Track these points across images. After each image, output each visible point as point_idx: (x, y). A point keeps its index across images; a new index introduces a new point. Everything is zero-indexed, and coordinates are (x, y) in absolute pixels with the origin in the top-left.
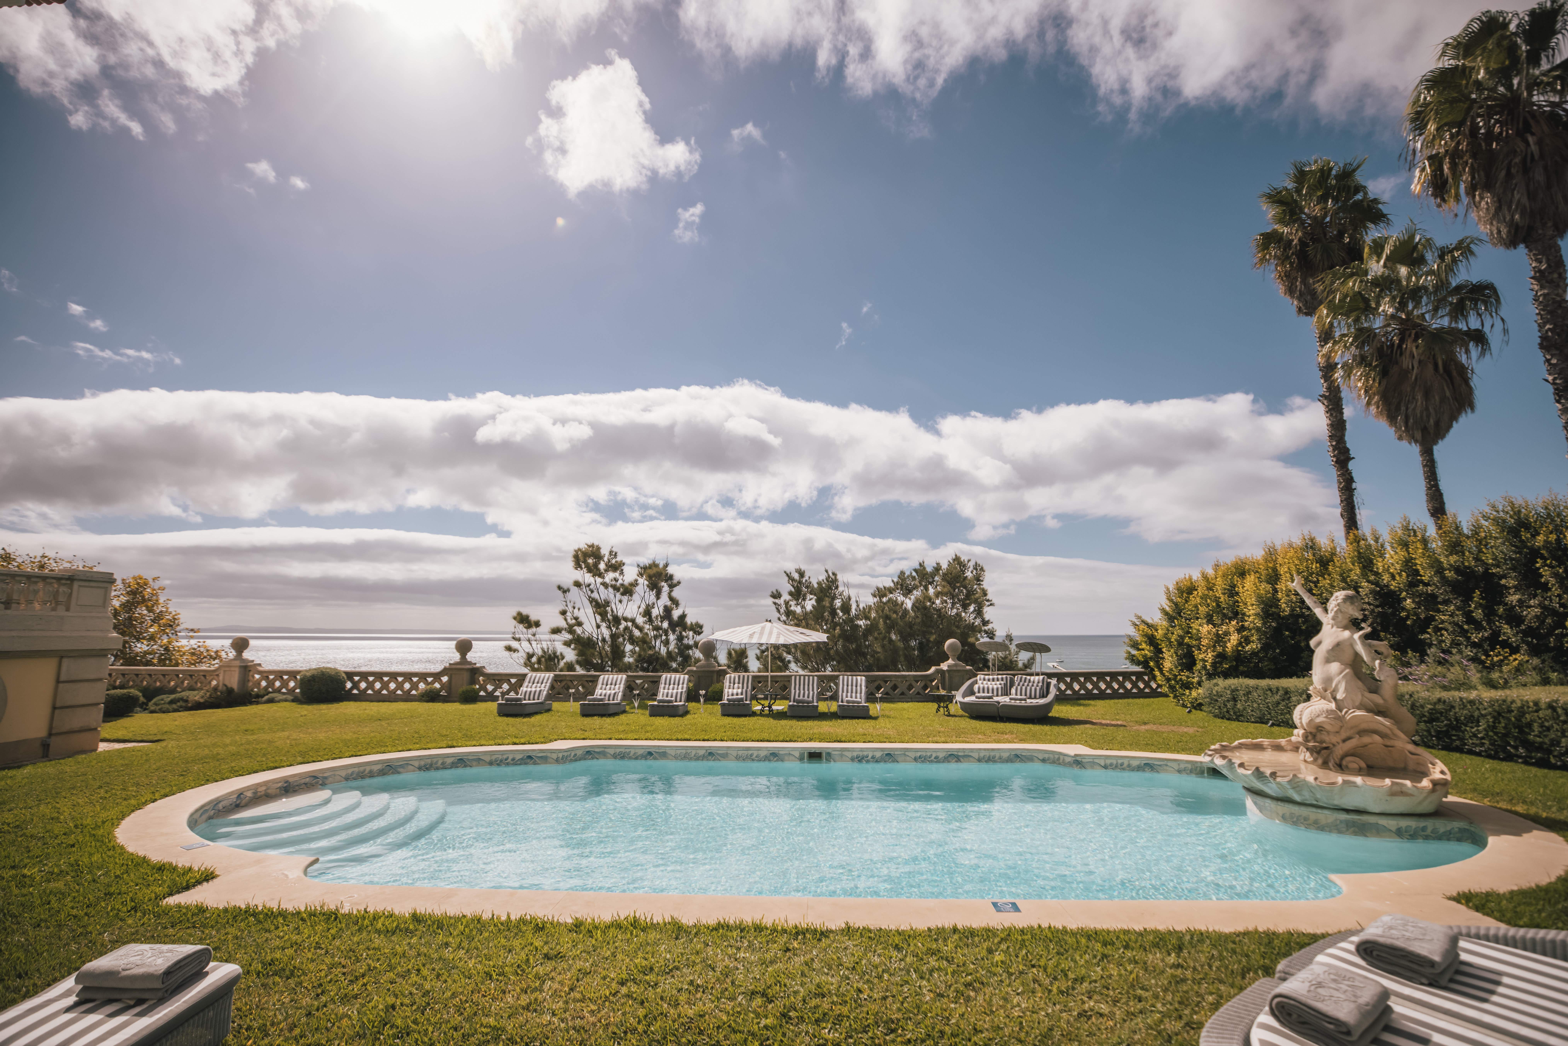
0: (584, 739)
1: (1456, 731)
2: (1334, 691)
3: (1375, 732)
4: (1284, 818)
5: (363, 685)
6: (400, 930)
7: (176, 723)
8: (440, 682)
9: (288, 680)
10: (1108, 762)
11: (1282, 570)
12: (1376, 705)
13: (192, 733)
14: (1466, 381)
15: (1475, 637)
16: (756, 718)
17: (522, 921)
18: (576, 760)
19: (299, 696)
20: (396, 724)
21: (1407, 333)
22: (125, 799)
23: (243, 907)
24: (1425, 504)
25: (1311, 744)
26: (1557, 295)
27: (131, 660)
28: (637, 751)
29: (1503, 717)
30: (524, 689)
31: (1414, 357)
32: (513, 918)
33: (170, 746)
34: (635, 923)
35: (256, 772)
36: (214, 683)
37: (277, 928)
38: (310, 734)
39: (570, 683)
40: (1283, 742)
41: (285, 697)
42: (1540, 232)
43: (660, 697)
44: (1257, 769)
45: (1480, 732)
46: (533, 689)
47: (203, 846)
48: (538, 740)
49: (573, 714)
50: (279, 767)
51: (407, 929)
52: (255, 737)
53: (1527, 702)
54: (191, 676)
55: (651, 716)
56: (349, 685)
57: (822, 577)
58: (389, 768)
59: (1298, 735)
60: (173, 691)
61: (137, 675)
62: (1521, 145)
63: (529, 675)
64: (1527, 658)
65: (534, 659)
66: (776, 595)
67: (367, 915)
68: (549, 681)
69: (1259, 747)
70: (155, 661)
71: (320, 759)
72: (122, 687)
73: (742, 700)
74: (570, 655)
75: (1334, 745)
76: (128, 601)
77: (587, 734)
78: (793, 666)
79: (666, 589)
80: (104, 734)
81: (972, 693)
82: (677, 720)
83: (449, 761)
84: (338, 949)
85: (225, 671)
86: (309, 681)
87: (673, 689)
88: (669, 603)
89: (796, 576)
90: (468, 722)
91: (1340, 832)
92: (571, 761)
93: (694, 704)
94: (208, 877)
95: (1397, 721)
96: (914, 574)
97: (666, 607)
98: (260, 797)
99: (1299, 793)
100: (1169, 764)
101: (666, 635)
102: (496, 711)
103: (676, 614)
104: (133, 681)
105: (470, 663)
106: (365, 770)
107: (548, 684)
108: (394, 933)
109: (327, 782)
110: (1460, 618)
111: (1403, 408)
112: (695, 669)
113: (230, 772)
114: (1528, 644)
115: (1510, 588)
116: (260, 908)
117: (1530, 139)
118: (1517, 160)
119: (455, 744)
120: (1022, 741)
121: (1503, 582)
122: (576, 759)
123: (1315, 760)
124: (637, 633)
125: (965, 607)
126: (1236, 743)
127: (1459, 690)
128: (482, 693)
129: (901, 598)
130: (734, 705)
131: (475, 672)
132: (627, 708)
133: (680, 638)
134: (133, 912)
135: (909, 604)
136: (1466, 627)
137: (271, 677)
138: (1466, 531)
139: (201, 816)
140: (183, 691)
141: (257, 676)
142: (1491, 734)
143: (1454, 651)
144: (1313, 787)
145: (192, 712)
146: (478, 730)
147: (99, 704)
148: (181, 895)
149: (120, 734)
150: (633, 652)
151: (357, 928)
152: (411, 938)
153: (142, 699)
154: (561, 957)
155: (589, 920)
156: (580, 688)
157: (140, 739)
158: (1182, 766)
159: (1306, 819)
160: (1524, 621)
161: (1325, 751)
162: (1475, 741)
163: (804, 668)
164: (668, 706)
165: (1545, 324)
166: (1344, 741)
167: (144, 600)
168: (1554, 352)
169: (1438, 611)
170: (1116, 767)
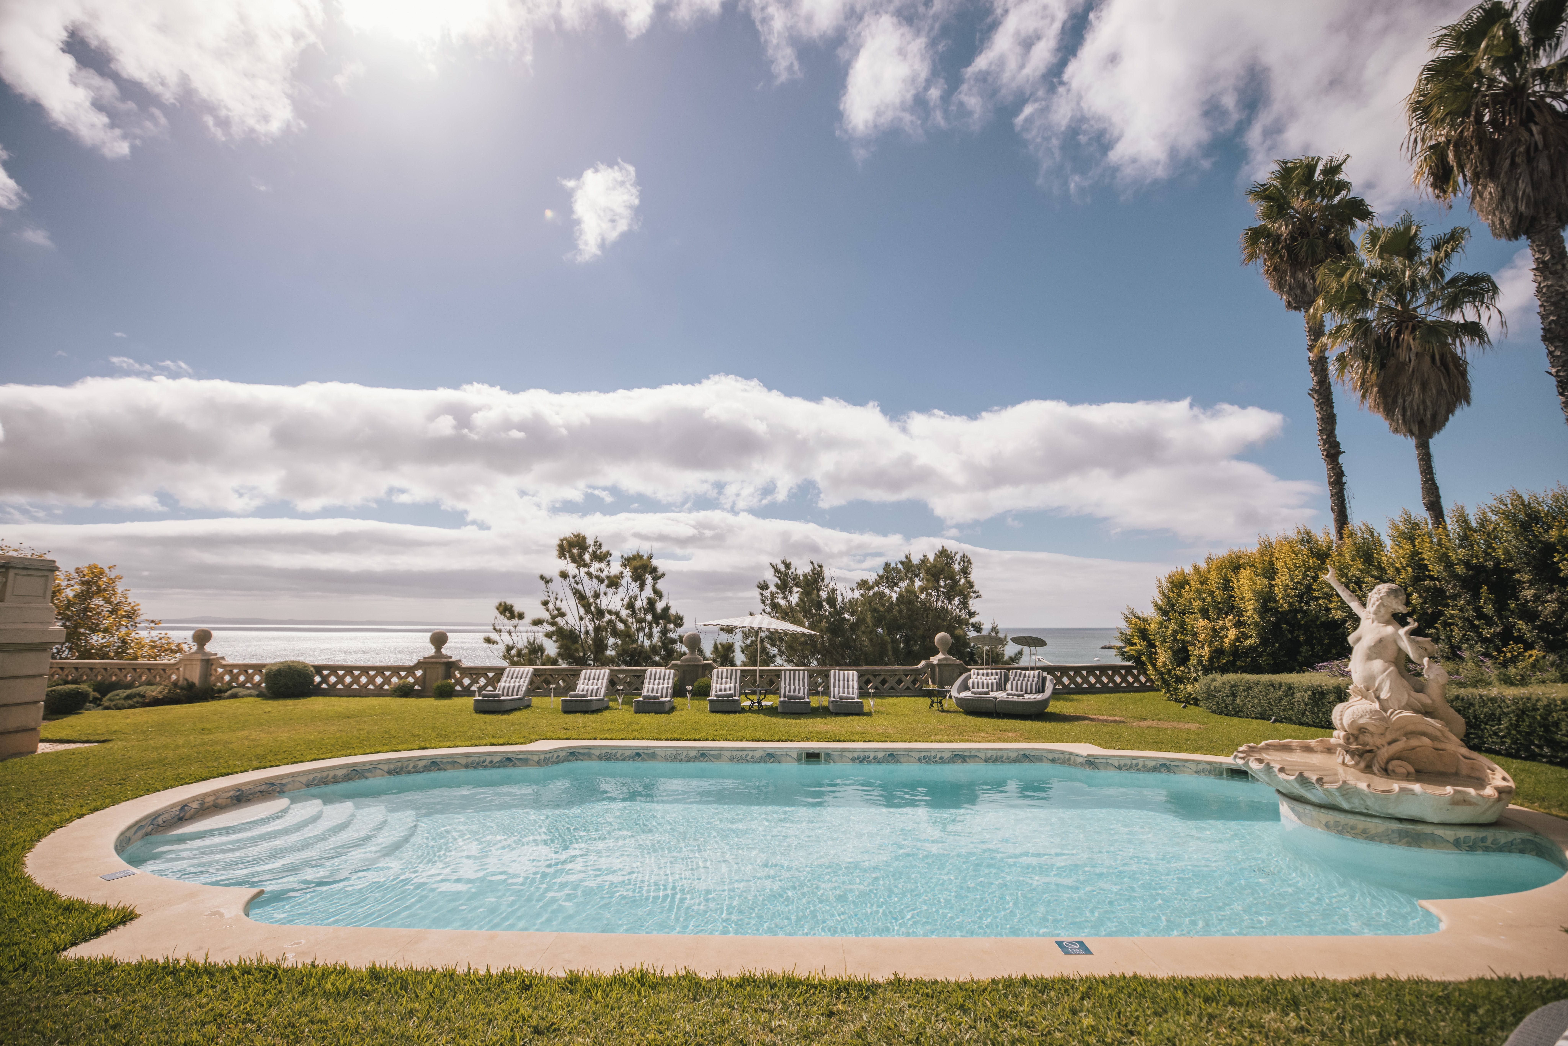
0: (567, 739)
1: (1475, 729)
2: (1377, 690)
3: (1424, 734)
4: (1327, 826)
5: (333, 679)
6: (355, 993)
7: (128, 721)
8: (414, 676)
9: (253, 674)
10: (1122, 762)
11: (1279, 564)
12: (1424, 705)
13: (144, 732)
14: (1463, 374)
15: (1487, 633)
16: (746, 715)
17: (506, 977)
19: (264, 690)
20: (365, 722)
21: (1404, 325)
22: (47, 815)
23: (161, 961)
24: (1421, 498)
25: (1353, 747)
26: (1561, 286)
27: (86, 654)
28: (624, 752)
29: (1527, 715)
30: (502, 684)
31: (1411, 349)
32: (493, 972)
33: (115, 748)
34: (643, 979)
35: (205, 779)
36: (174, 677)
37: (200, 991)
38: (271, 733)
39: (550, 678)
40: (1313, 742)
41: (249, 691)
42: (1543, 222)
43: (645, 693)
44: (1301, 774)
45: (1501, 731)
46: (512, 685)
47: (129, 874)
48: (518, 740)
49: (554, 711)
50: (232, 774)
51: (363, 990)
52: (212, 737)
53: (1554, 700)
54: (149, 670)
55: (636, 712)
56: (317, 679)
57: (808, 569)
58: (355, 773)
59: (1337, 737)
60: (130, 686)
61: (91, 669)
62: (1525, 135)
63: (507, 670)
64: (1542, 654)
65: (513, 652)
66: (763, 587)
67: (314, 971)
68: (529, 676)
69: (1286, 748)
70: (112, 654)
71: (278, 763)
72: (74, 682)
73: (731, 696)
74: (551, 648)
75: (1378, 748)
76: (82, 592)
77: (570, 733)
78: (779, 660)
79: (649, 580)
80: (44, 734)
81: (967, 688)
82: (663, 718)
83: (421, 764)
84: (274, 1022)
85: (185, 665)
86: (275, 675)
87: (659, 684)
88: (652, 595)
89: (782, 568)
90: (442, 720)
91: (1391, 842)
92: (554, 763)
93: (679, 699)
94: (126, 917)
95: (1447, 723)
96: (900, 566)
97: (649, 599)
98: (208, 808)
99: (1348, 800)
100: (1186, 764)
101: (650, 628)
102: (472, 707)
103: (660, 606)
104: (87, 675)
105: (445, 657)
106: (328, 776)
107: (527, 679)
108: (346, 996)
109: (285, 789)
110: (1470, 613)
111: (1400, 401)
112: (679, 663)
113: (175, 780)
114: (1543, 639)
115: (1524, 582)
116: (182, 963)
117: (1534, 129)
118: (1522, 149)
119: (428, 745)
120: (1028, 739)
121: (1517, 576)
122: (559, 761)
123: (1357, 764)
124: (621, 626)
125: (950, 600)
126: (1263, 743)
127: (1476, 686)
128: (458, 688)
129: (887, 591)
130: (723, 701)
131: (451, 666)
132: (611, 704)
133: (664, 632)
134: (21, 972)
135: (894, 596)
136: (1476, 622)
137: (235, 671)
138: (1474, 524)
139: (135, 833)
140: (140, 685)
141: (220, 670)
142: (1513, 732)
143: (1464, 646)
144: (1365, 795)
145: (147, 709)
146: (453, 729)
147: (38, 702)
148: (87, 943)
149: (63, 735)
150: (615, 644)
151: (301, 989)
152: (367, 1004)
153: (93, 694)
154: (555, 1030)
155: (586, 974)
156: (561, 682)
157: (85, 739)
158: (1201, 767)
159: (1353, 828)
160: (1540, 616)
161: (1368, 754)
162: (1495, 739)
163: (789, 661)
164: (654, 702)
165: (1548, 315)
166: (1390, 743)
167: (100, 591)
168: (1557, 344)
169: (1447, 605)
170: (1131, 767)
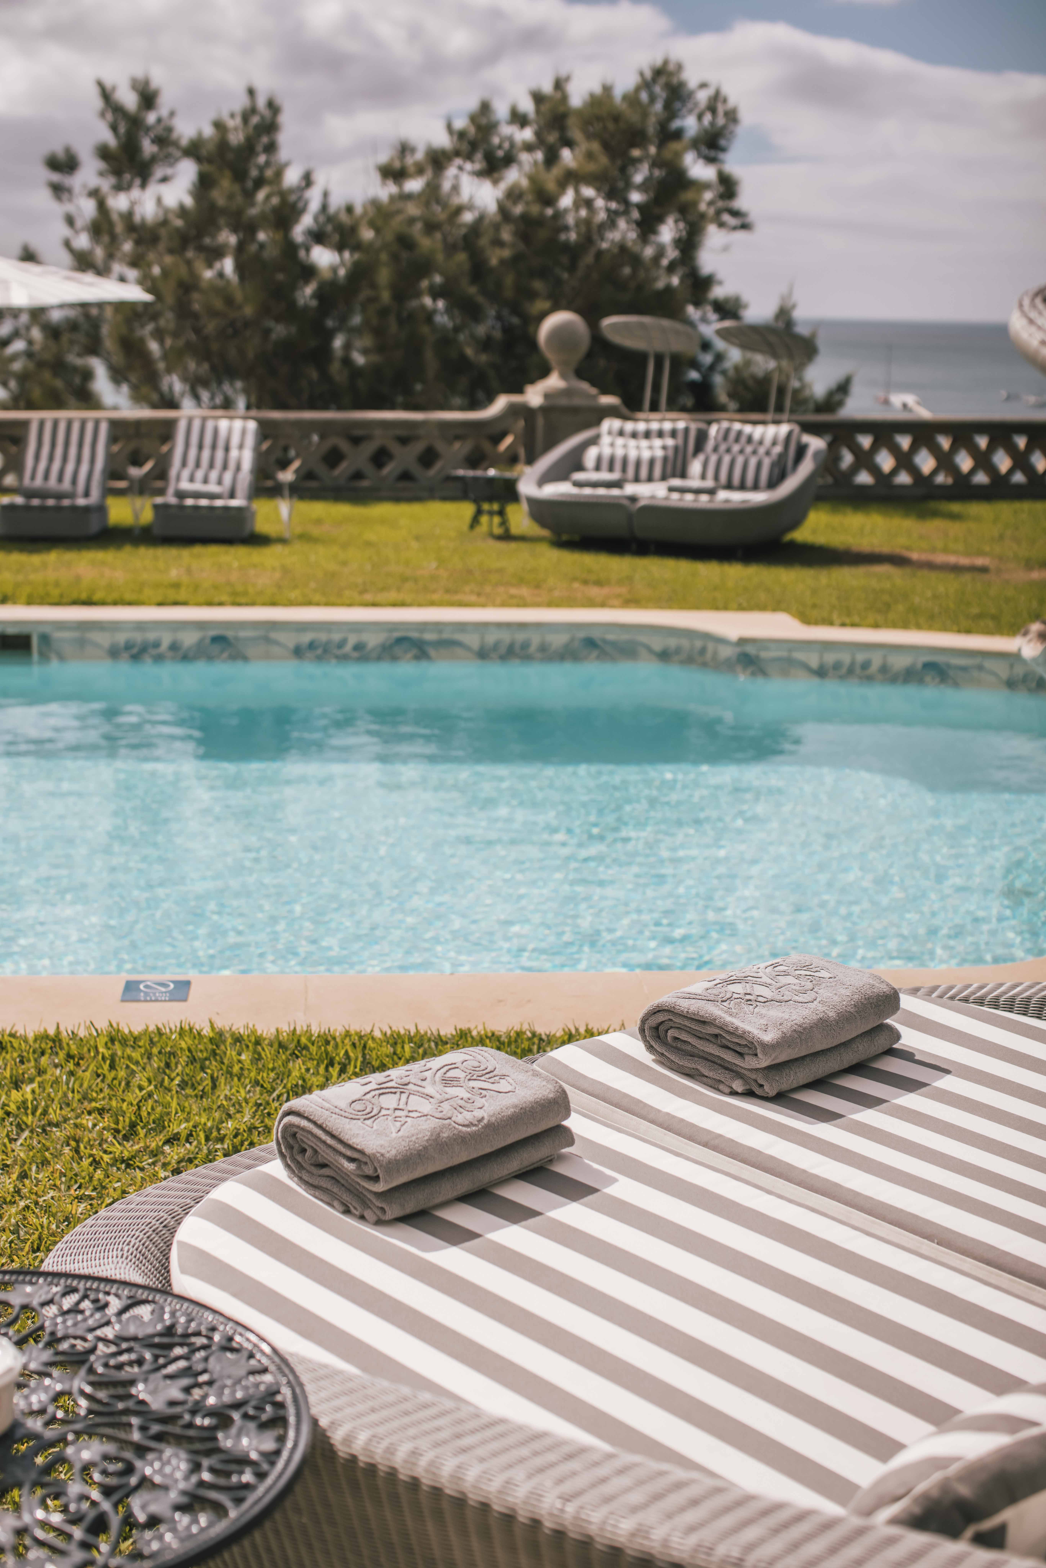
81: (575, 472)
170: (851, 671)
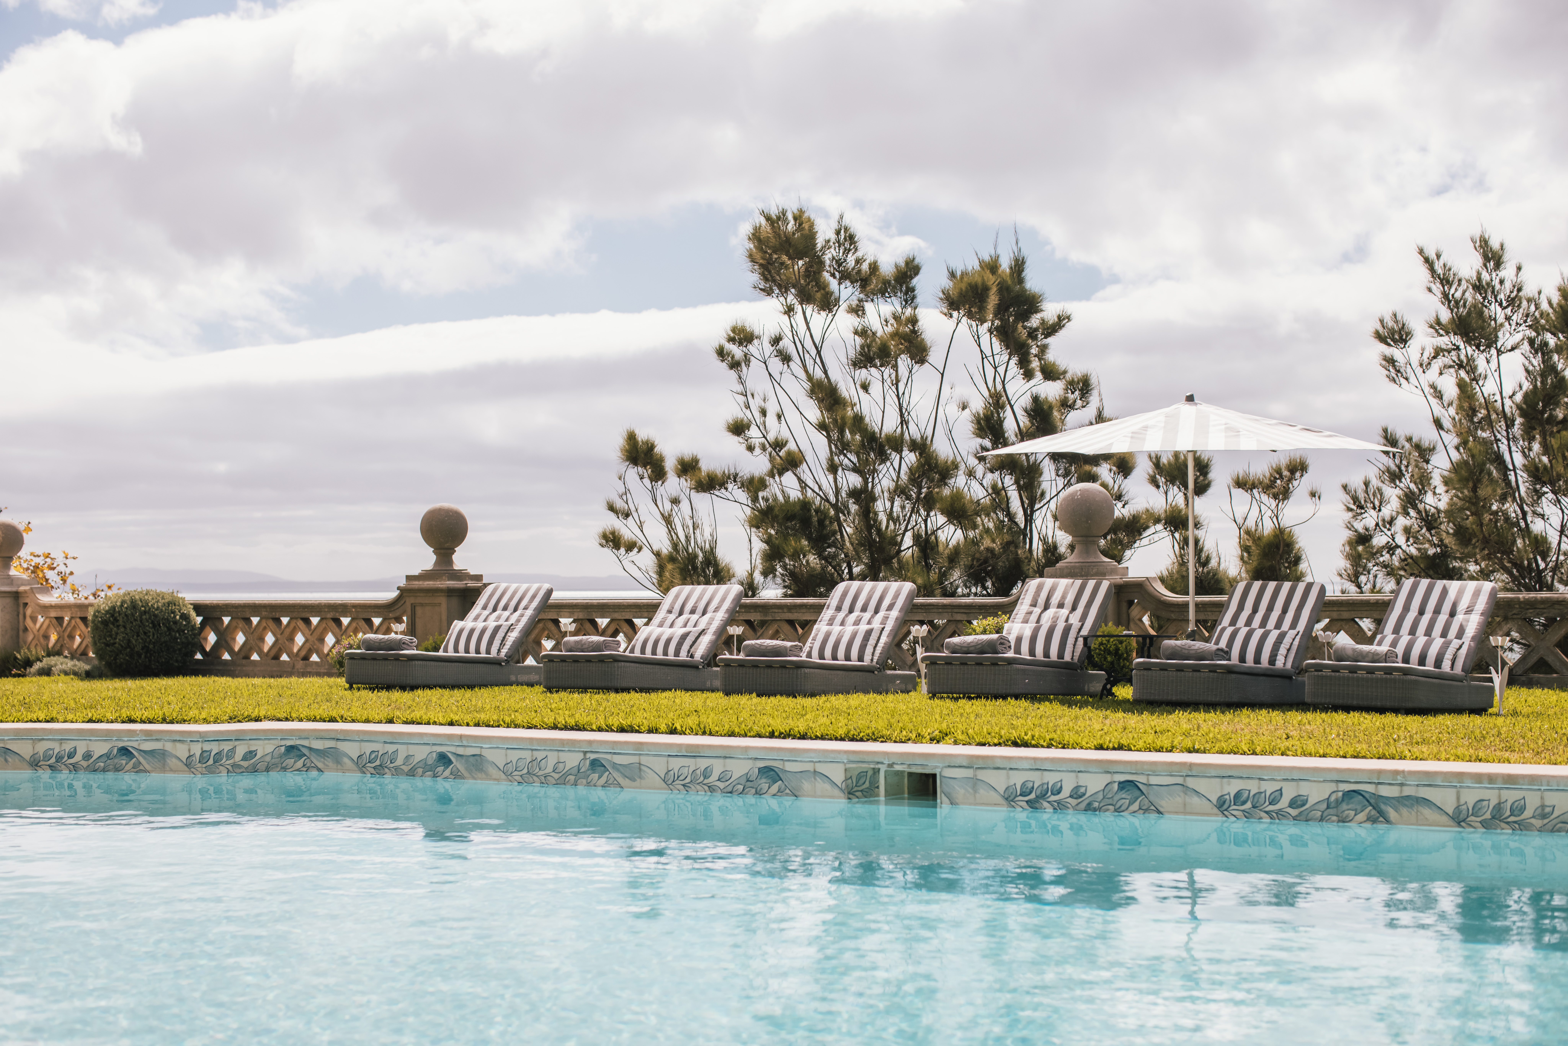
18: (254, 770)
28: (413, 750)
68: (534, 605)
105: (460, 575)
107: (529, 614)
130: (963, 663)
141: (40, 619)
